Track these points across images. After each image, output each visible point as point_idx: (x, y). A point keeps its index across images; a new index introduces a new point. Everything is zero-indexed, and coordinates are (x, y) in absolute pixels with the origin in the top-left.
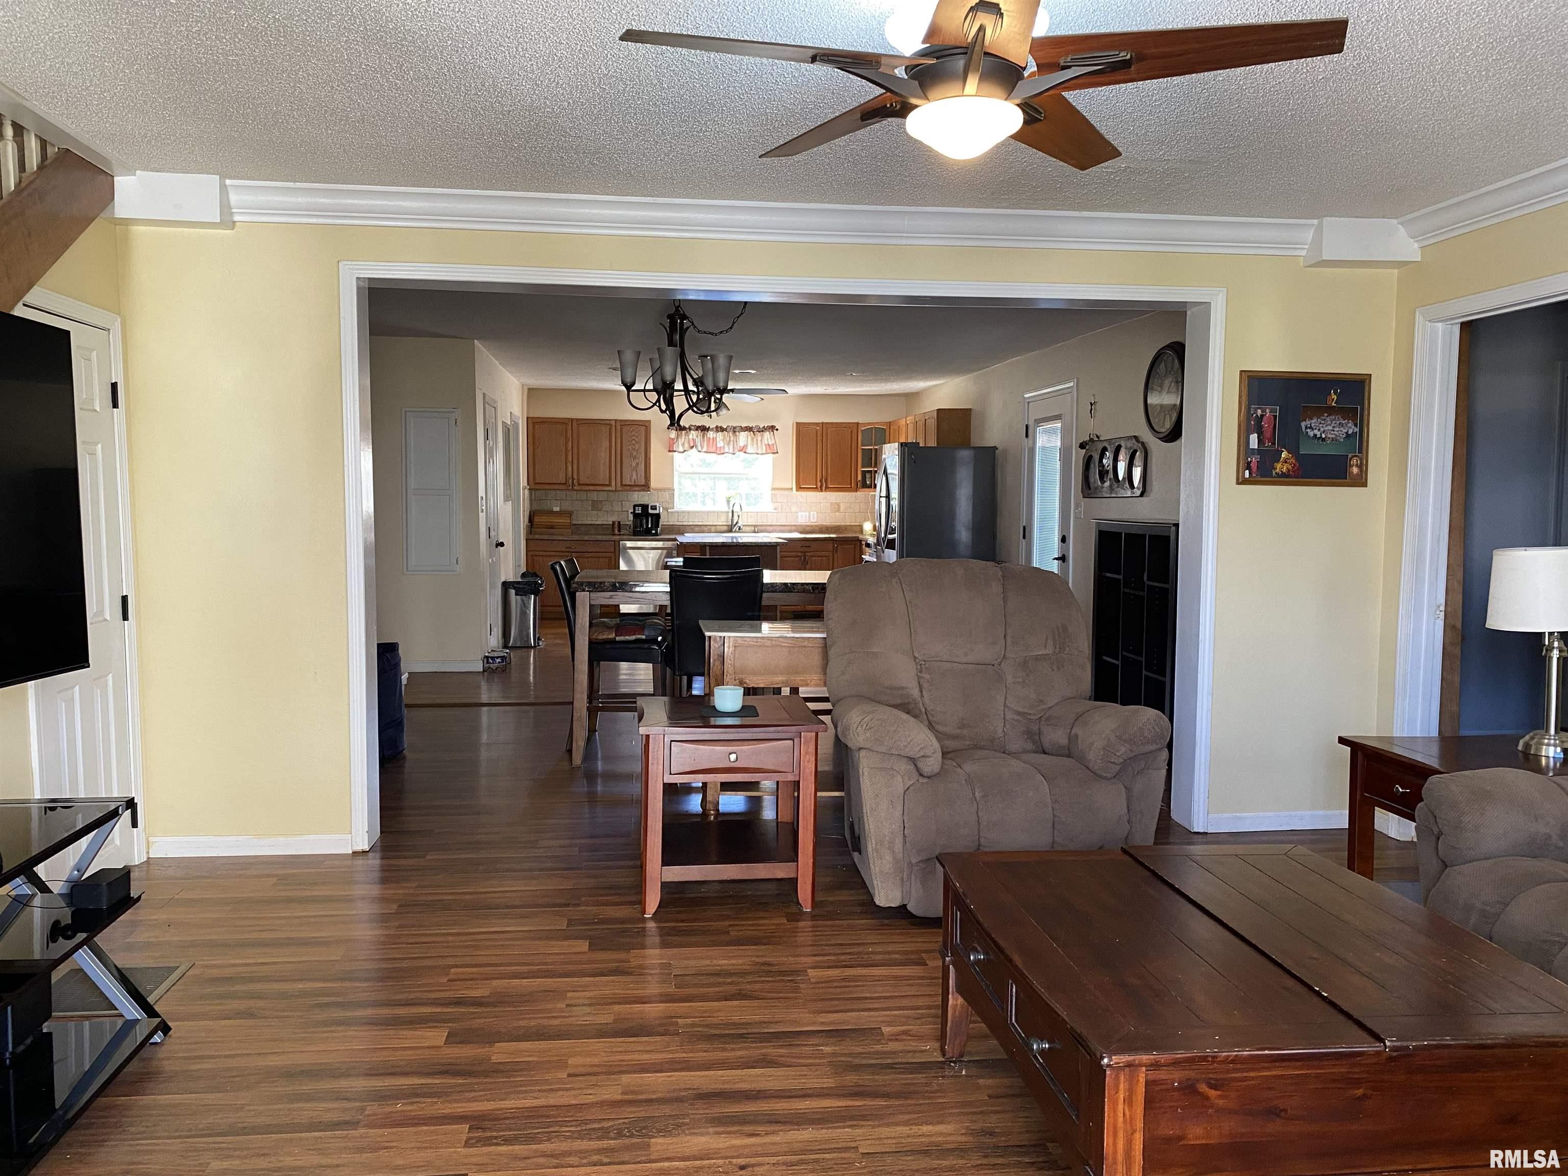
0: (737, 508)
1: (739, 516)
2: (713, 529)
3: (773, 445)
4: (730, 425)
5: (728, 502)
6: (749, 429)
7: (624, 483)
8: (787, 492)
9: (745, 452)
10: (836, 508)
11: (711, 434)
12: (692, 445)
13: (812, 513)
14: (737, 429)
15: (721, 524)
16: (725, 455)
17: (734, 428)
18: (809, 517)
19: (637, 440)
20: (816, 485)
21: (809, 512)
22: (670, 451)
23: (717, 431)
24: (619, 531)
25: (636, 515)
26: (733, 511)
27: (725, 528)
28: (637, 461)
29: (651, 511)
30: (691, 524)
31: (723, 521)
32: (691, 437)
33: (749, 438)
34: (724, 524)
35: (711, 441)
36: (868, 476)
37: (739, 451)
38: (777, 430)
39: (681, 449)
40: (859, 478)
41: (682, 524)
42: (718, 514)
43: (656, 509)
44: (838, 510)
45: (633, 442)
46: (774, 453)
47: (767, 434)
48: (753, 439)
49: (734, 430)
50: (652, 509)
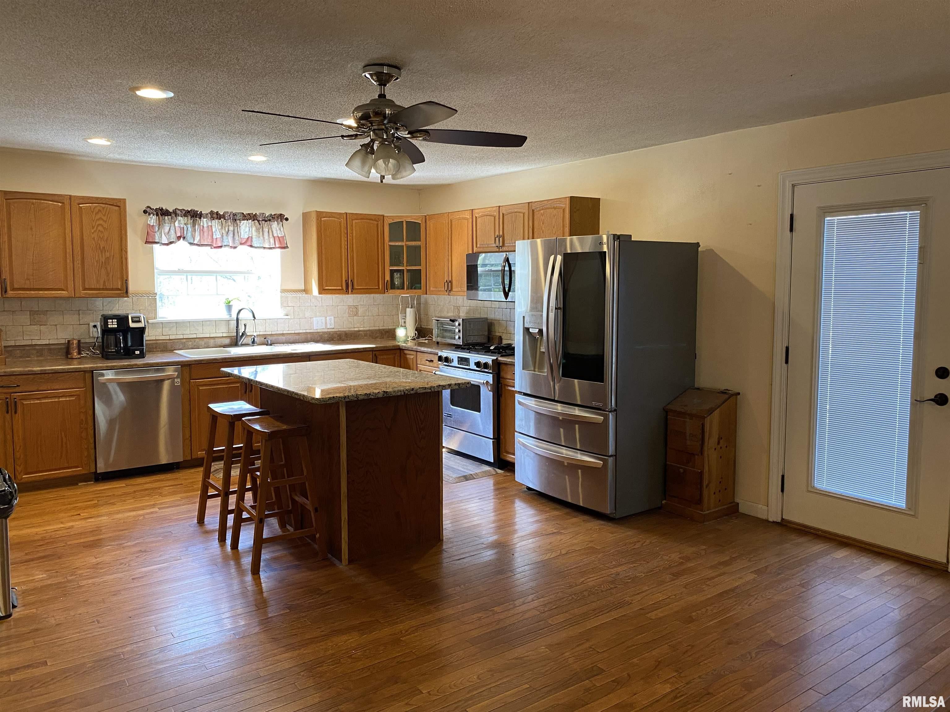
0: (245, 316)
1: (245, 325)
2: (212, 342)
3: (283, 237)
4: (230, 211)
5: (229, 307)
6: (253, 217)
7: (87, 287)
8: (299, 295)
9: (251, 246)
10: (354, 311)
11: (204, 222)
12: (179, 235)
13: (328, 318)
14: (238, 218)
15: (221, 335)
16: (223, 249)
17: (235, 215)
18: (326, 323)
19: (105, 225)
20: (342, 286)
21: (326, 318)
22: (147, 242)
23: (213, 218)
24: (79, 353)
25: (106, 331)
26: (237, 320)
27: (227, 341)
28: (108, 254)
29: (132, 325)
30: (181, 337)
31: (222, 332)
32: (177, 224)
33: (254, 229)
34: (225, 335)
35: (205, 229)
36: (397, 276)
37: (241, 244)
38: (287, 219)
39: (165, 240)
40: (388, 278)
41: (168, 338)
42: (216, 323)
43: (139, 321)
44: (356, 314)
45: (100, 228)
46: (284, 248)
47: (275, 225)
48: (257, 230)
49: (235, 218)
50: (133, 322)
